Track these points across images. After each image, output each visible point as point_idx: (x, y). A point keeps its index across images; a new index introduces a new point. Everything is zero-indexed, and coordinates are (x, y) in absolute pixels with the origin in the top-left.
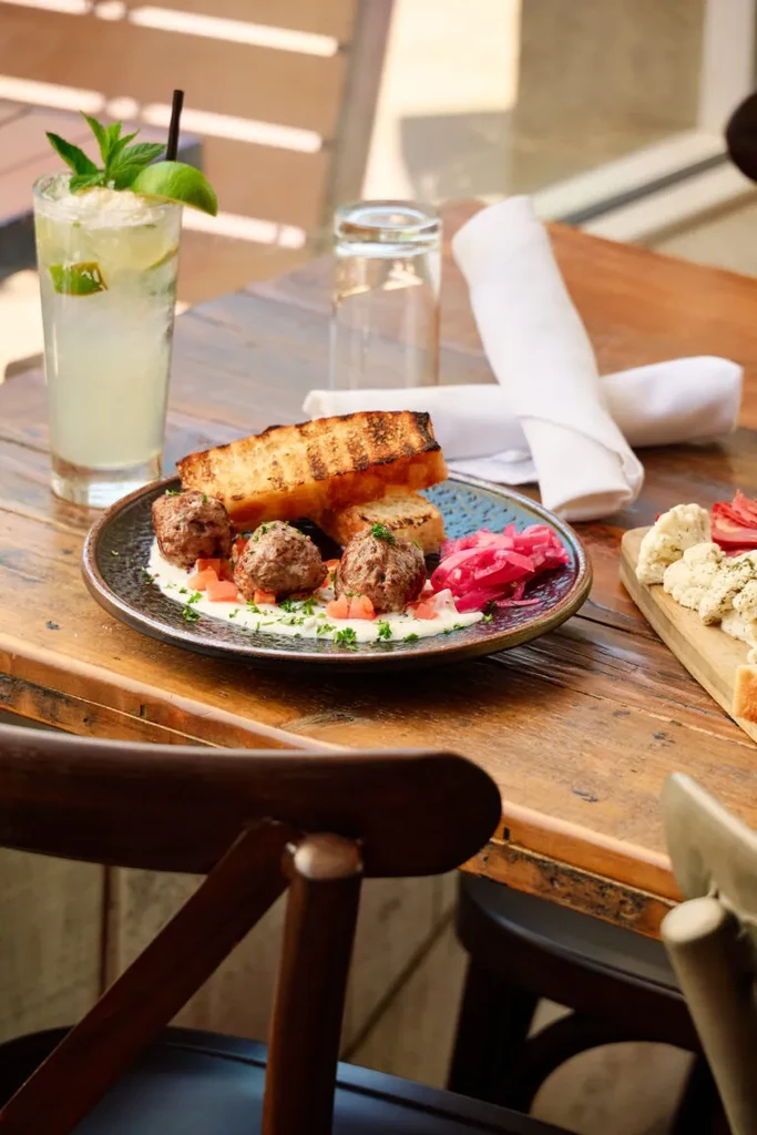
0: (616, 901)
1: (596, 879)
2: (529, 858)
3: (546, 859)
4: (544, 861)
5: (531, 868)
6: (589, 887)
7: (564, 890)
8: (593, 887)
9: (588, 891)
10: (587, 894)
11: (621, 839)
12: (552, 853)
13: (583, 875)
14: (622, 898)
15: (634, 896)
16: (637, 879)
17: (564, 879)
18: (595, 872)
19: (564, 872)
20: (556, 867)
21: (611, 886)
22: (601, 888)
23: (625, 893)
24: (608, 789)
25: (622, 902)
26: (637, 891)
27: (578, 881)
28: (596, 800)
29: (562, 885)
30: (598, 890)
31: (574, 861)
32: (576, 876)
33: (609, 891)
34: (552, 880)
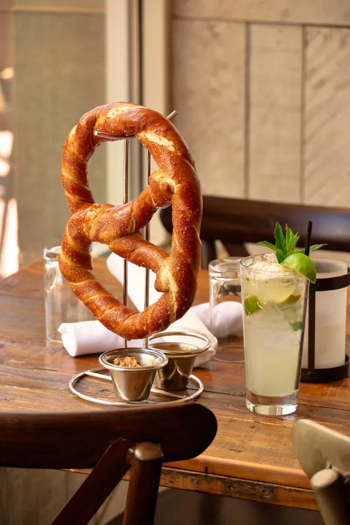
0: (261, 491)
1: (250, 483)
2: (218, 479)
3: (226, 478)
4: (225, 479)
5: (219, 483)
6: (248, 487)
7: (236, 490)
8: (249, 486)
9: (247, 489)
10: (247, 490)
11: (260, 463)
12: (228, 475)
13: (244, 482)
14: (263, 489)
15: (269, 487)
16: (270, 479)
17: (236, 485)
18: (250, 480)
19: (236, 482)
20: (231, 480)
21: (258, 485)
22: (253, 486)
23: (265, 487)
24: (243, 447)
25: (264, 491)
26: (270, 485)
27: (242, 485)
28: (240, 452)
29: (234, 488)
30: (252, 487)
31: (239, 476)
32: (241, 483)
33: (258, 487)
34: (229, 487)
